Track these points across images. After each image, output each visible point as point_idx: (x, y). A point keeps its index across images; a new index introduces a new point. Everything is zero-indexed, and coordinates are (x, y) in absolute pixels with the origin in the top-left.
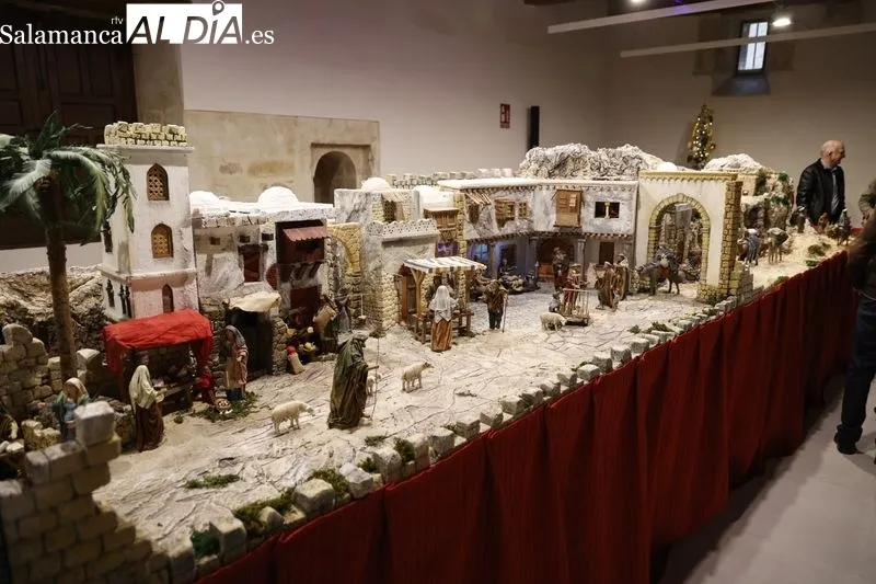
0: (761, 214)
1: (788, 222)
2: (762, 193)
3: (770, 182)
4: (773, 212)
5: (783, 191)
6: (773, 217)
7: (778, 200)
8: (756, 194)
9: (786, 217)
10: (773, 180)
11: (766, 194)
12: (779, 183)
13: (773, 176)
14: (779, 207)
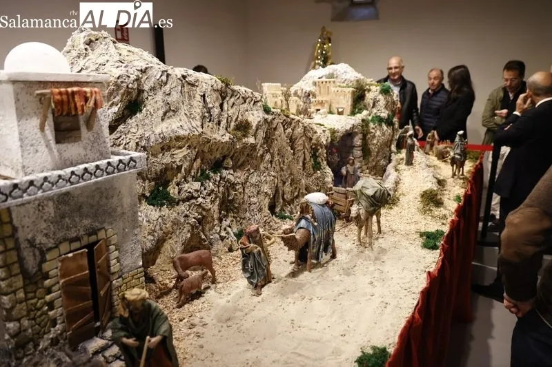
0: (358, 141)
1: (393, 148)
2: (360, 111)
3: (369, 97)
4: (374, 137)
5: (386, 108)
6: (374, 144)
7: (380, 120)
8: (353, 113)
9: (392, 140)
10: (373, 93)
11: (365, 112)
12: (381, 97)
13: (373, 88)
14: (381, 130)
